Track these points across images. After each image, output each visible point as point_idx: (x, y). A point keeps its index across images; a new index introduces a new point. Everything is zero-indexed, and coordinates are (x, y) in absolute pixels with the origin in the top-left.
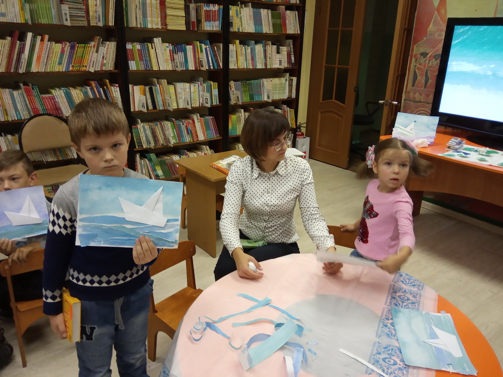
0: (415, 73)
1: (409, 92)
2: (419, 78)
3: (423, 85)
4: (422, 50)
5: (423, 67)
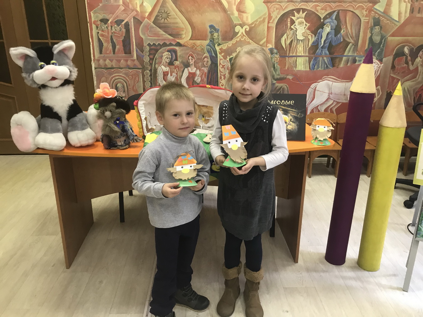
0: (99, 40)
1: (99, 60)
2: (105, 44)
3: (111, 51)
4: (101, 17)
5: (106, 34)
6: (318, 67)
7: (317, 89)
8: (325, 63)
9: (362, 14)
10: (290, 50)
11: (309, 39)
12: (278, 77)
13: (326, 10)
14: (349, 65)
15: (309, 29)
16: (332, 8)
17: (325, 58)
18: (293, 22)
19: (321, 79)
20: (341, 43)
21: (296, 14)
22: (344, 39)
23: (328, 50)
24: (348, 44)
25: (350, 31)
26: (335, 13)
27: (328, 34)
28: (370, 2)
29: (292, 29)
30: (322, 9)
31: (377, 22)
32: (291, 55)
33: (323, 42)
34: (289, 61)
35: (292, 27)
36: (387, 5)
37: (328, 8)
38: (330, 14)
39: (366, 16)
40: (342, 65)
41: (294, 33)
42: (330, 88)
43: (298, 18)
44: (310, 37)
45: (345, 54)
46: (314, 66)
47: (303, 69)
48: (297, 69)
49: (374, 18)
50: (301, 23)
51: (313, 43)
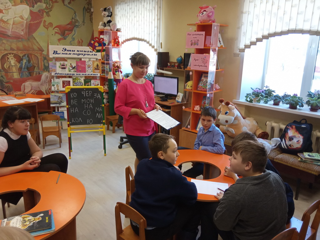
6: (24, 76)
7: (25, 85)
8: (26, 74)
9: (38, 55)
10: (9, 70)
11: (17, 65)
12: (6, 81)
13: (22, 53)
14: (37, 75)
15: (16, 61)
16: (24, 53)
17: (26, 73)
18: (8, 58)
19: (26, 81)
20: (32, 66)
21: (9, 55)
22: (33, 65)
23: (27, 69)
24: (35, 67)
25: (34, 61)
26: (27, 55)
27: (25, 63)
28: (41, 51)
29: (8, 61)
30: (21, 53)
31: (45, 58)
32: (10, 72)
33: (24, 66)
34: (10, 75)
35: (8, 60)
36: (47, 52)
37: (23, 53)
38: (25, 55)
39: (40, 56)
40: (34, 75)
41: (10, 63)
42: (31, 85)
43: (10, 57)
44: (17, 64)
45: (35, 71)
46: (22, 76)
47: (17, 78)
48: (14, 78)
49: (44, 57)
50: (12, 59)
51: (20, 66)
